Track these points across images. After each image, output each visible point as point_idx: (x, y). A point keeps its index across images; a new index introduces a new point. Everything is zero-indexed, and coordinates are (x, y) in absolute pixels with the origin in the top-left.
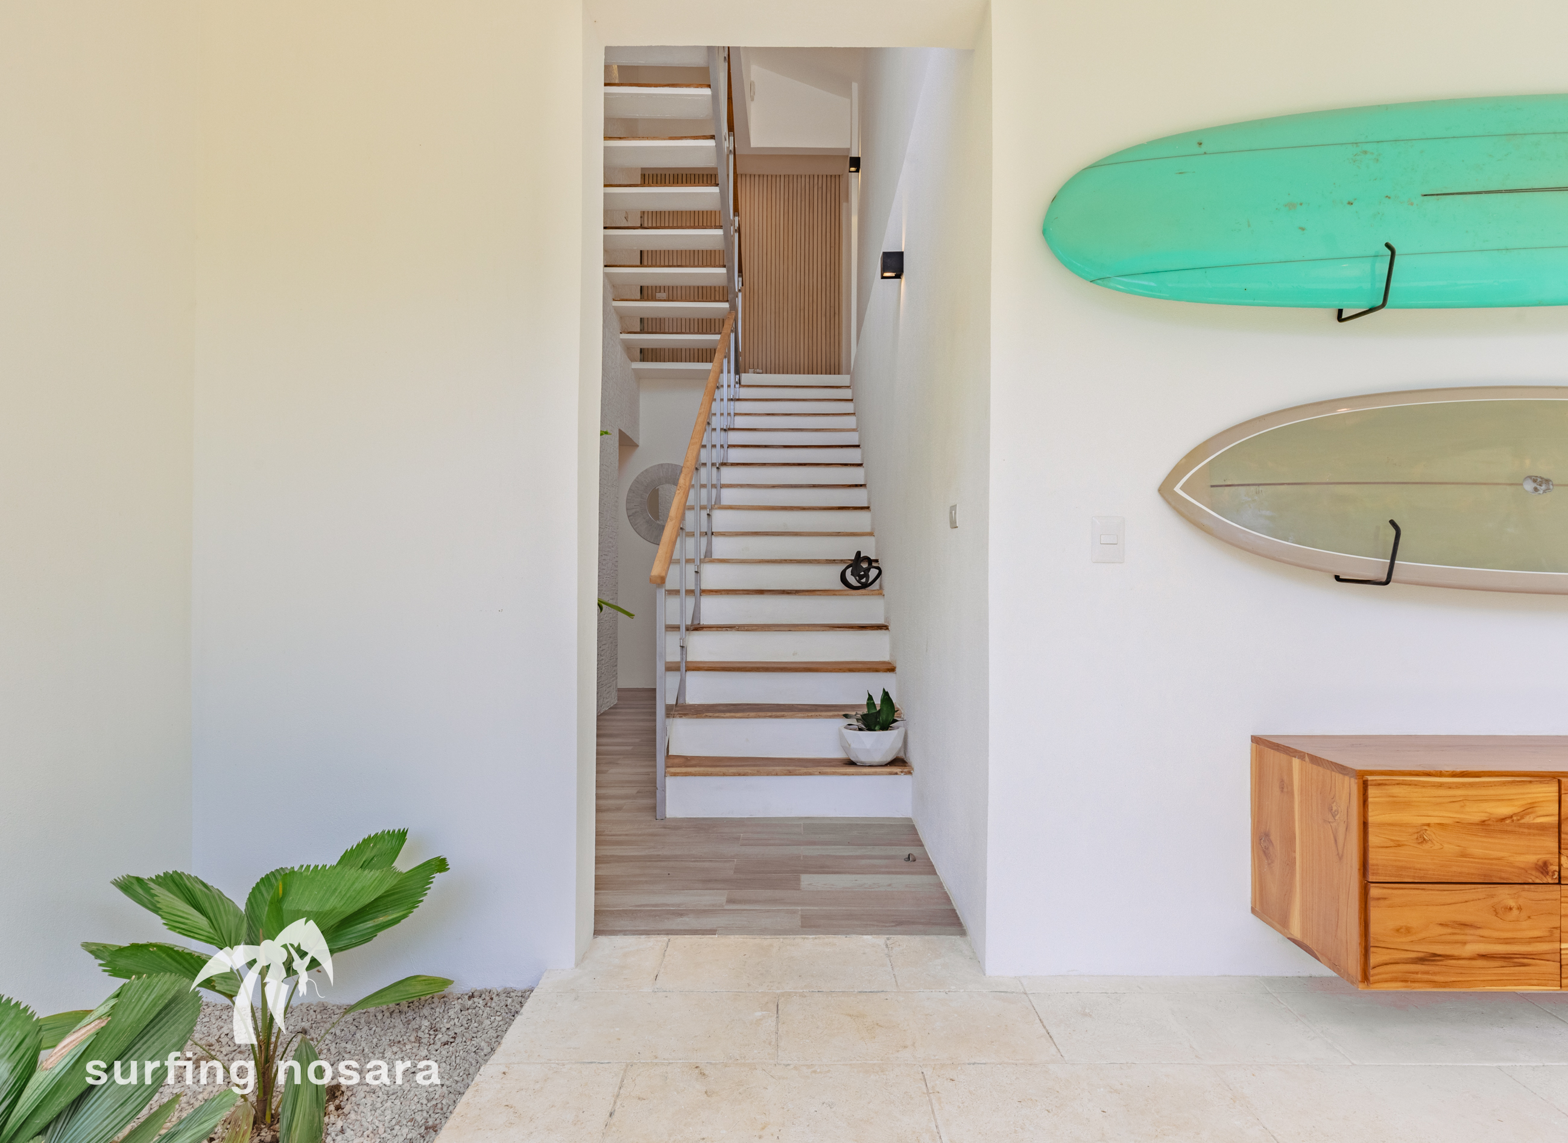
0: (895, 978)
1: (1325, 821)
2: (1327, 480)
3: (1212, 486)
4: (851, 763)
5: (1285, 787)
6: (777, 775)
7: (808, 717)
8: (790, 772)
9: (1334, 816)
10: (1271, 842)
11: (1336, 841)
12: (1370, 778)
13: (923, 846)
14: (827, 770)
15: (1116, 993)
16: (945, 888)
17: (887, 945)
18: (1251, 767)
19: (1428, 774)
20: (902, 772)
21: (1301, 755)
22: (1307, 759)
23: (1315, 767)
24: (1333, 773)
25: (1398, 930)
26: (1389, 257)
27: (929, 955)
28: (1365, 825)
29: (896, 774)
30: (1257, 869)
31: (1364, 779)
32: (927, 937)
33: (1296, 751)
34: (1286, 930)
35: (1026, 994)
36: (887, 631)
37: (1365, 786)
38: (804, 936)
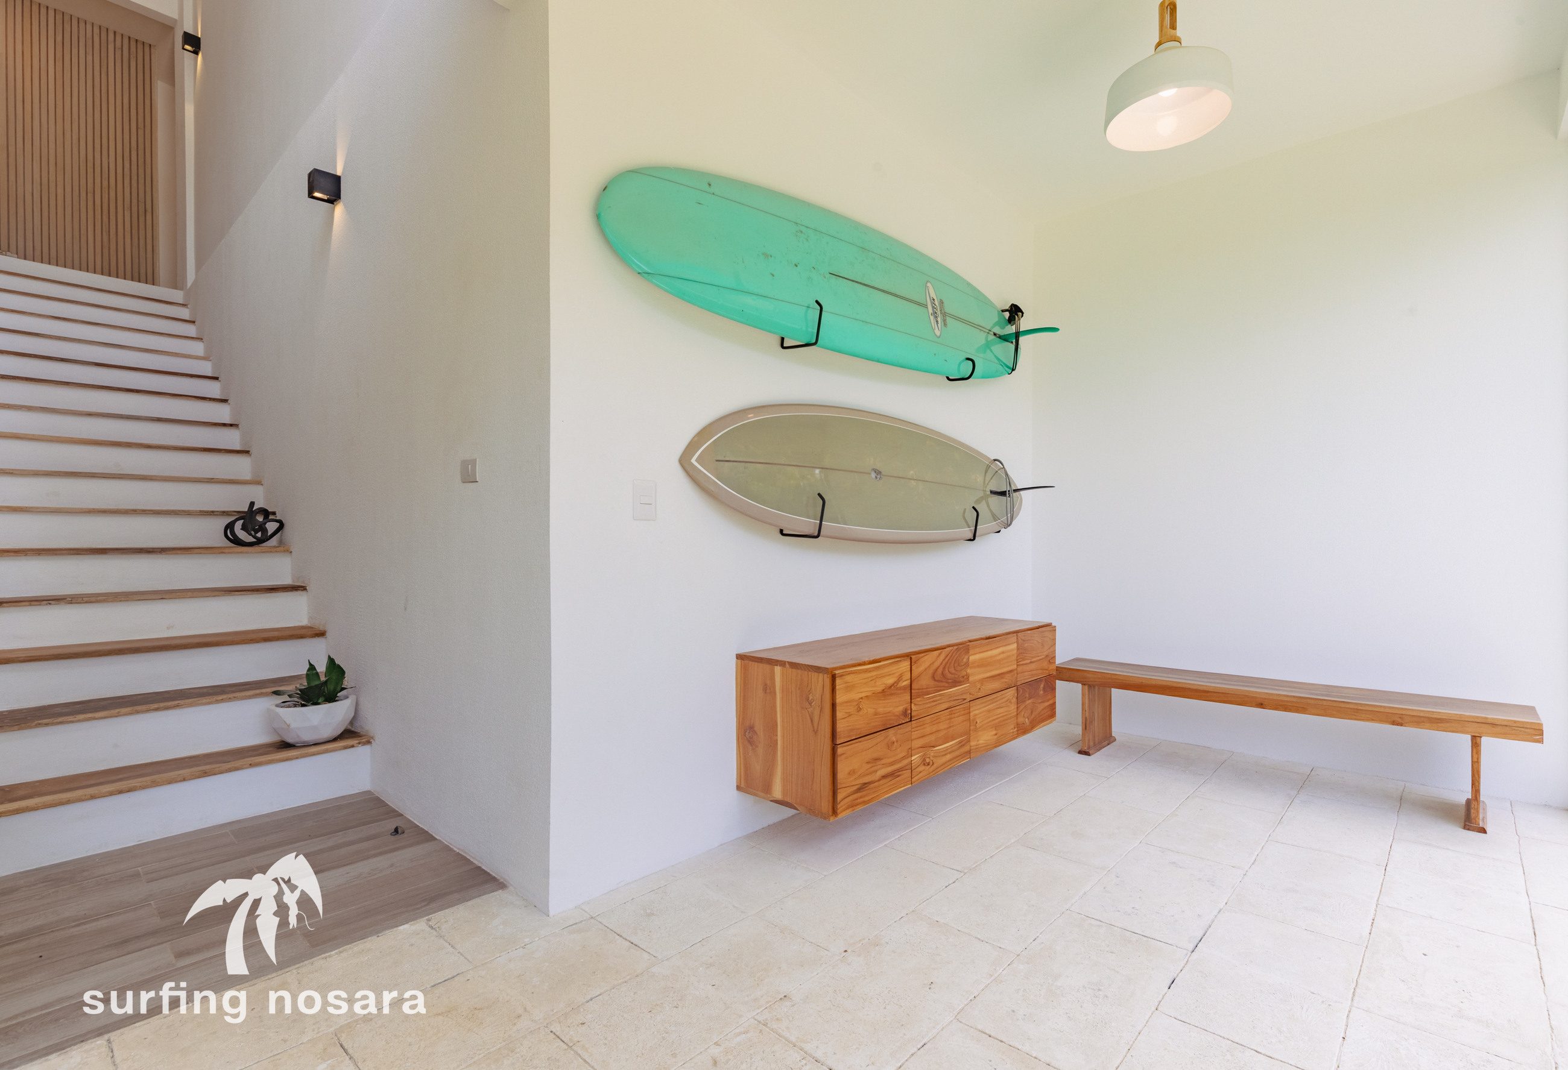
0: (463, 956)
1: (802, 708)
2: (783, 463)
3: (717, 461)
4: (285, 745)
5: (768, 689)
6: (184, 780)
7: (217, 702)
8: (206, 773)
9: (810, 704)
10: (755, 732)
11: (812, 721)
12: (837, 672)
13: (402, 815)
14: (261, 760)
15: (660, 888)
16: (455, 849)
17: (431, 927)
18: (736, 679)
19: (860, 665)
20: (359, 743)
21: (782, 663)
22: (787, 665)
23: (794, 670)
24: (810, 673)
25: (849, 774)
26: (819, 311)
27: (483, 919)
28: (834, 706)
29: (353, 746)
30: (741, 755)
31: (833, 674)
32: (470, 903)
33: (777, 661)
34: (769, 796)
35: (592, 918)
36: (304, 593)
37: (834, 678)
38: (323, 956)
